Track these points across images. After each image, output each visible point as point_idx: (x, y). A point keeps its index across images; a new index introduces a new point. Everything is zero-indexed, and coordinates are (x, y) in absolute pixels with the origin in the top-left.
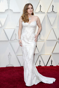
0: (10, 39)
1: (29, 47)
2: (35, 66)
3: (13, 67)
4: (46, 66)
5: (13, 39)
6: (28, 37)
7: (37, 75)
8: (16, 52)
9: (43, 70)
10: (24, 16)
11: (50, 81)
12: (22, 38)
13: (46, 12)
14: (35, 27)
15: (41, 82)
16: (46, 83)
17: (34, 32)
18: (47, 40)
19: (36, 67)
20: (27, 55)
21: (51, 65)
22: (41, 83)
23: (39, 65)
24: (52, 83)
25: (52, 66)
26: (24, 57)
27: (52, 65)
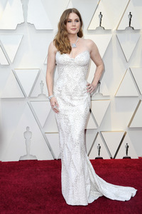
0: (27, 95)
1: (74, 113)
2: (88, 159)
3: (35, 162)
4: (113, 160)
5: (35, 94)
6: (71, 90)
7: (92, 180)
8: (42, 125)
9: (107, 169)
10: (60, 39)
11: (124, 193)
12: (56, 92)
13: (114, 29)
14: (87, 65)
15: (103, 196)
16: (113, 198)
17: (86, 78)
18: (116, 97)
19: (91, 161)
20: (69, 132)
21: (125, 155)
22: (103, 199)
23: (97, 156)
24: (128, 198)
25: (127, 159)
26: (61, 138)
27: (129, 155)
